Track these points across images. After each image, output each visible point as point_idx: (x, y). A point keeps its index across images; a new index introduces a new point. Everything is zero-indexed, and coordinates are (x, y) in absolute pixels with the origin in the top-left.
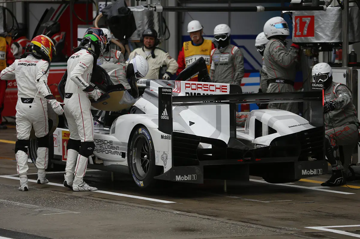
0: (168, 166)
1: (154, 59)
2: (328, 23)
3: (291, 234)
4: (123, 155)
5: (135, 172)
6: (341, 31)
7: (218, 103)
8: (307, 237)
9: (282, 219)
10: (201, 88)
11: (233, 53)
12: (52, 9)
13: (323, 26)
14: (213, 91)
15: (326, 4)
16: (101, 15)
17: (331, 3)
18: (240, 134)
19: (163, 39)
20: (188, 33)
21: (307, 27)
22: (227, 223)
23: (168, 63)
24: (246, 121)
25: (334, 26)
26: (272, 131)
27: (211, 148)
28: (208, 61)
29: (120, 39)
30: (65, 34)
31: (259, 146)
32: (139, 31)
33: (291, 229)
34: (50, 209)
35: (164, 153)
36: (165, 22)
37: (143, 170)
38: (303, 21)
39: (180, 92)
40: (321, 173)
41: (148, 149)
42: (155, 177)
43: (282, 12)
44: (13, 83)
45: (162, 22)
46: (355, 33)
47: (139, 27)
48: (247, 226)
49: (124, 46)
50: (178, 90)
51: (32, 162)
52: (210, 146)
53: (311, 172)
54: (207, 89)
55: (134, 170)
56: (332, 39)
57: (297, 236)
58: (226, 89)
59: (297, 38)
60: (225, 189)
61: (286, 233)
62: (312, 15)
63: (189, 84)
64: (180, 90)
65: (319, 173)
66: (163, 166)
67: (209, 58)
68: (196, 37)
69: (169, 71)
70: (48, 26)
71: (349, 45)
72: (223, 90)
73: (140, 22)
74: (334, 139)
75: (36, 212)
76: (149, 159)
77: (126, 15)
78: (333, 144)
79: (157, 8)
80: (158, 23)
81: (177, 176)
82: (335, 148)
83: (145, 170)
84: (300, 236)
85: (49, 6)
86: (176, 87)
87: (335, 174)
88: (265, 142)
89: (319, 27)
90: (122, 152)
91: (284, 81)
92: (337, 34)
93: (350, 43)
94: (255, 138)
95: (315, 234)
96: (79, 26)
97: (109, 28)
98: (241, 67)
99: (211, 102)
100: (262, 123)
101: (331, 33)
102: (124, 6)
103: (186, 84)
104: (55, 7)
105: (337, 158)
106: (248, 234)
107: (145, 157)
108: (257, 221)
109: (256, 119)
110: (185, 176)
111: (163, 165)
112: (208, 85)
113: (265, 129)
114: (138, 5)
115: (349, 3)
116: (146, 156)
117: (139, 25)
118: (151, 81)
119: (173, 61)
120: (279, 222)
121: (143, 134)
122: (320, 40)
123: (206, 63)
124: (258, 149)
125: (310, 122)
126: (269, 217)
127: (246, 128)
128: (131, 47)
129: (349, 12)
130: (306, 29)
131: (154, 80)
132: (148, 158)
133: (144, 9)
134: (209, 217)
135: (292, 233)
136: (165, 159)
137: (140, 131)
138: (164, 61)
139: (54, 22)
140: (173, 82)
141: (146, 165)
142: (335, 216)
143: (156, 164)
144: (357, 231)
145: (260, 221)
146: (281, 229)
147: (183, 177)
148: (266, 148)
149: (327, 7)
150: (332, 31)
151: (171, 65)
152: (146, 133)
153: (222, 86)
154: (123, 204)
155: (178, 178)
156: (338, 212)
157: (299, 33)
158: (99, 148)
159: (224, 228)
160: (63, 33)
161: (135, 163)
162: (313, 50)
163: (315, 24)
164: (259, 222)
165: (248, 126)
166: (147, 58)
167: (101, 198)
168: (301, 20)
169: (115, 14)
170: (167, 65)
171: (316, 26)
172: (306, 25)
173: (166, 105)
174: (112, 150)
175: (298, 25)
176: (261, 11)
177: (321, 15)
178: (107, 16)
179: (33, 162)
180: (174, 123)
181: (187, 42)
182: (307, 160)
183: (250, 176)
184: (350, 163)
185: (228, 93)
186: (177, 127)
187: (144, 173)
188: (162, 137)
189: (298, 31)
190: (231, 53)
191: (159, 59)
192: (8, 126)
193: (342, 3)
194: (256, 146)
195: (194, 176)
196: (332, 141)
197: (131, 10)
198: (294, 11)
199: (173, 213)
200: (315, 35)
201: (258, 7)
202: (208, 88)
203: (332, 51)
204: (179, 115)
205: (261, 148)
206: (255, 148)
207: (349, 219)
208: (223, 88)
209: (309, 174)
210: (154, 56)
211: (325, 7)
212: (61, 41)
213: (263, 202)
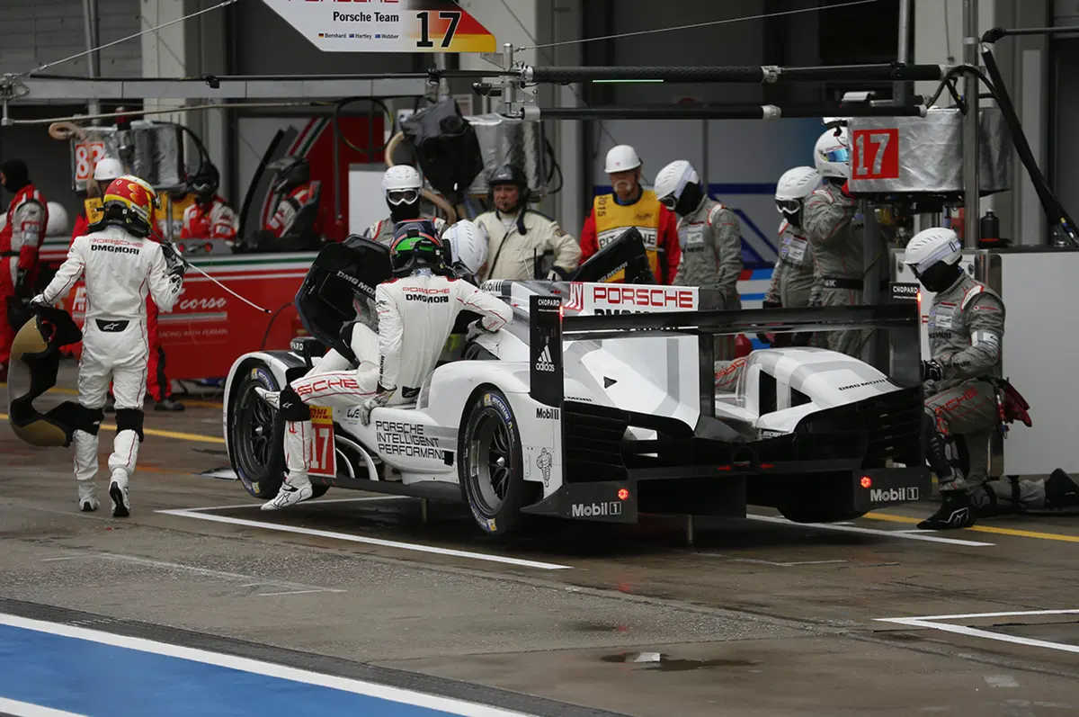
0: (553, 482)
1: (523, 237)
2: (931, 146)
3: (841, 634)
4: (448, 458)
5: (477, 499)
6: (960, 165)
7: (672, 333)
8: (878, 641)
9: (822, 602)
10: (631, 298)
11: (711, 221)
12: (292, 131)
13: (918, 153)
14: (661, 304)
15: (926, 101)
16: (400, 137)
17: (936, 99)
18: (723, 407)
19: (547, 190)
20: (607, 173)
21: (882, 154)
22: (691, 611)
23: (557, 246)
24: (739, 379)
25: (945, 154)
26: (799, 398)
27: (656, 438)
28: (652, 241)
29: (445, 192)
30: (321, 187)
31: (770, 434)
32: (488, 172)
33: (841, 623)
34: (275, 582)
35: (544, 451)
36: (551, 152)
37: (496, 492)
38: (872, 141)
39: (582, 308)
40: (915, 497)
41: (507, 443)
42: (523, 509)
43: (823, 121)
44: (199, 301)
45: (544, 152)
46: (995, 167)
47: (491, 163)
48: (737, 618)
49: (456, 210)
50: (577, 304)
51: (236, 477)
52: (653, 435)
53: (893, 495)
54: (646, 300)
55: (474, 492)
56: (941, 183)
57: (853, 639)
58: (690, 299)
59: (859, 181)
60: (690, 538)
61: (827, 633)
62: (893, 127)
63: (603, 289)
64: (582, 304)
65: (910, 497)
66: (541, 483)
67: (653, 233)
68: (625, 184)
69: (558, 264)
70: (283, 168)
71: (981, 199)
72: (682, 302)
73: (492, 151)
74: (945, 419)
75: (245, 588)
76: (509, 467)
77: (459, 134)
78: (942, 428)
79: (526, 111)
80: (534, 153)
81: (574, 506)
82: (948, 440)
83: (499, 493)
84: (863, 638)
85: (283, 124)
86: (573, 296)
87: (949, 500)
88: (782, 424)
89: (911, 155)
90: (445, 452)
91: (835, 283)
92: (951, 171)
93: (983, 194)
94: (760, 416)
95: (897, 634)
96: (351, 165)
97: (419, 166)
98: (730, 254)
99: (655, 332)
100: (775, 380)
101: (937, 170)
102: (454, 114)
103: (596, 289)
104: (300, 124)
105: (953, 463)
106: (739, 636)
107: (499, 461)
108: (762, 606)
109: (761, 372)
110: (594, 504)
111: (543, 481)
112: (647, 291)
113: (783, 395)
114: (489, 111)
115: (980, 100)
116: (501, 459)
117: (489, 160)
118: (514, 284)
119: (569, 240)
120: (813, 608)
121: (494, 406)
122: (911, 186)
123: (646, 245)
124: (766, 441)
125: (891, 375)
126: (790, 598)
127: (739, 393)
128: (471, 211)
129: (980, 120)
130: (880, 161)
131: (521, 281)
132: (507, 463)
133: (500, 121)
134: (648, 599)
135: (844, 631)
136: (546, 467)
137: (488, 399)
138: (548, 241)
139: (296, 158)
140: (565, 285)
141: (503, 481)
142: (945, 594)
143: (525, 479)
144: (995, 625)
145: (768, 606)
146: (816, 623)
147: (588, 508)
148: (786, 438)
149: (928, 108)
150: (939, 164)
151: (563, 249)
152: (501, 404)
153: (681, 293)
154: (447, 573)
155: (578, 511)
156: (951, 586)
157: (862, 170)
158: (391, 443)
159: (683, 623)
160: (315, 184)
161: (476, 476)
162: (896, 211)
163: (900, 147)
164: (766, 608)
165: (742, 390)
166: (507, 234)
167: (397, 558)
168: (867, 140)
169: (433, 132)
170: (555, 251)
171: (901, 153)
172: (879, 150)
173: (547, 338)
174: (423, 447)
175: (861, 152)
176: (772, 117)
177: (914, 127)
178: (414, 136)
179: (239, 479)
180: (566, 381)
181: (603, 197)
182: (883, 465)
183: (749, 507)
184: (986, 474)
185: (695, 309)
186: (573, 389)
187: (498, 499)
188: (539, 413)
189: (861, 165)
190: (706, 222)
191: (535, 237)
192: (186, 403)
193: (962, 99)
194: (762, 433)
195: (615, 505)
196: (941, 422)
197: (472, 123)
198: (851, 118)
199: (564, 590)
200: (900, 174)
201: (767, 109)
202: (647, 297)
203: (942, 211)
204: (580, 362)
205: (773, 438)
206: (760, 438)
207: (980, 599)
208: (683, 298)
209: (886, 499)
210: (523, 231)
211: (923, 108)
212: (310, 202)
213: (778, 564)
